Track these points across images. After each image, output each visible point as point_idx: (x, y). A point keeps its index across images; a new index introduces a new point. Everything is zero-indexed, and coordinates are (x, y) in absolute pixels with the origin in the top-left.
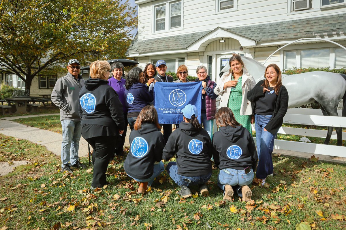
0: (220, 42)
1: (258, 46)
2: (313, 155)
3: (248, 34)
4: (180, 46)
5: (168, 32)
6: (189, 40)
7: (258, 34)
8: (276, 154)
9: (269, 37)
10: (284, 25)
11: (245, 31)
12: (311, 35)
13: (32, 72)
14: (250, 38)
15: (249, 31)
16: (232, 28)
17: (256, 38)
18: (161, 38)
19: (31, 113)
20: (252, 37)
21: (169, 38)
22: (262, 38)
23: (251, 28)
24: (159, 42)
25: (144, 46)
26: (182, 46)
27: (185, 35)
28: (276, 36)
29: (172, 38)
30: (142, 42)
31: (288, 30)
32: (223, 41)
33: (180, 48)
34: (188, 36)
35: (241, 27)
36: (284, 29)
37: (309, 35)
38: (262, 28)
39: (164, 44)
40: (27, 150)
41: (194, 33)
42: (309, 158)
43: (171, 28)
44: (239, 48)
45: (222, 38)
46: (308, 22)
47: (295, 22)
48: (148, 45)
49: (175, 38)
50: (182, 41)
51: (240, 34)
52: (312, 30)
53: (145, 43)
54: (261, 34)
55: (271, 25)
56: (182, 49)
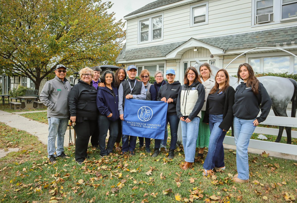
0: (193, 51)
1: (226, 54)
2: (264, 152)
3: (218, 44)
4: (160, 54)
5: (151, 42)
6: (168, 49)
7: (226, 43)
8: (231, 149)
9: (236, 47)
10: (248, 36)
11: (215, 41)
12: (272, 44)
13: (41, 76)
14: (219, 47)
15: (218, 41)
16: (204, 39)
17: (224, 48)
18: (145, 47)
19: (37, 109)
20: (221, 46)
21: (151, 47)
22: (230, 47)
23: (220, 39)
24: (143, 51)
25: (131, 54)
26: (162, 54)
27: (165, 45)
28: (241, 46)
29: (154, 48)
30: (130, 50)
31: (252, 40)
32: (196, 50)
33: (160, 56)
34: (167, 46)
35: (212, 38)
36: (249, 39)
37: (270, 44)
38: (229, 38)
39: (147, 52)
40: (22, 139)
41: (172, 43)
42: (260, 154)
43: (153, 39)
44: (210, 56)
45: (196, 47)
46: (269, 33)
47: (258, 33)
48: (134, 54)
49: (156, 47)
50: (161, 50)
51: (211, 44)
52: (273, 40)
53: (132, 51)
54: (229, 44)
55: (238, 36)
56: (162, 56)
